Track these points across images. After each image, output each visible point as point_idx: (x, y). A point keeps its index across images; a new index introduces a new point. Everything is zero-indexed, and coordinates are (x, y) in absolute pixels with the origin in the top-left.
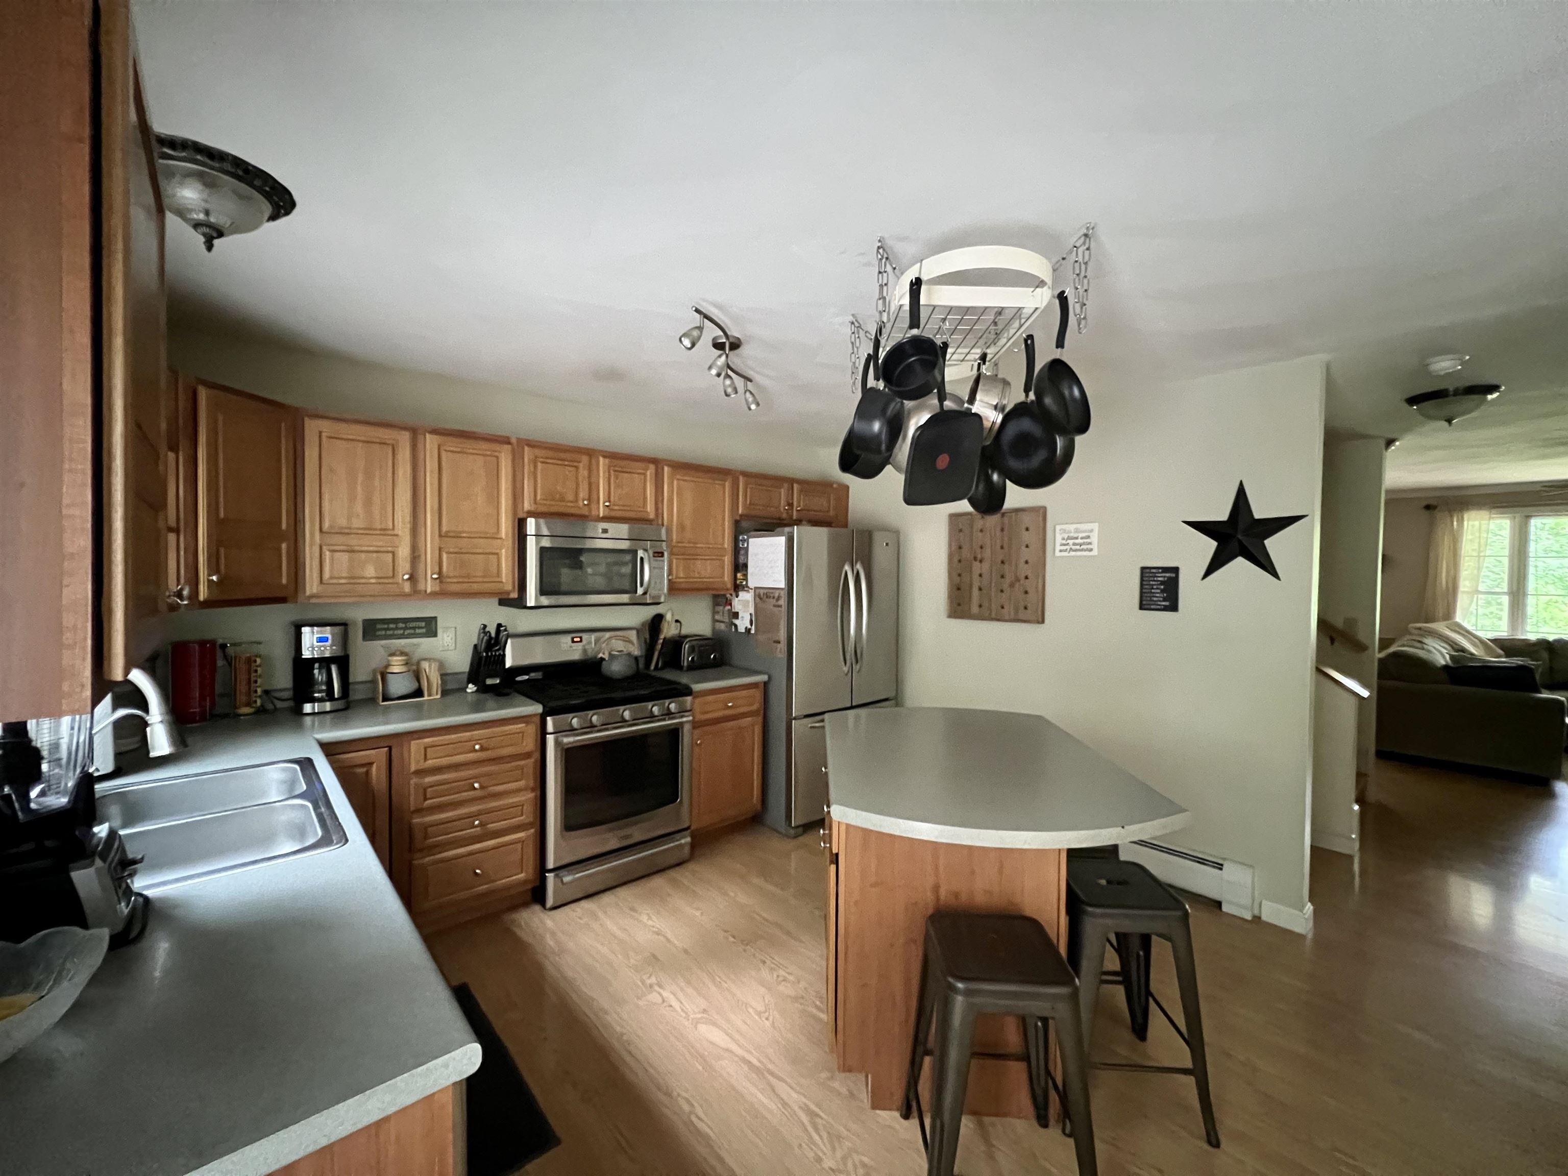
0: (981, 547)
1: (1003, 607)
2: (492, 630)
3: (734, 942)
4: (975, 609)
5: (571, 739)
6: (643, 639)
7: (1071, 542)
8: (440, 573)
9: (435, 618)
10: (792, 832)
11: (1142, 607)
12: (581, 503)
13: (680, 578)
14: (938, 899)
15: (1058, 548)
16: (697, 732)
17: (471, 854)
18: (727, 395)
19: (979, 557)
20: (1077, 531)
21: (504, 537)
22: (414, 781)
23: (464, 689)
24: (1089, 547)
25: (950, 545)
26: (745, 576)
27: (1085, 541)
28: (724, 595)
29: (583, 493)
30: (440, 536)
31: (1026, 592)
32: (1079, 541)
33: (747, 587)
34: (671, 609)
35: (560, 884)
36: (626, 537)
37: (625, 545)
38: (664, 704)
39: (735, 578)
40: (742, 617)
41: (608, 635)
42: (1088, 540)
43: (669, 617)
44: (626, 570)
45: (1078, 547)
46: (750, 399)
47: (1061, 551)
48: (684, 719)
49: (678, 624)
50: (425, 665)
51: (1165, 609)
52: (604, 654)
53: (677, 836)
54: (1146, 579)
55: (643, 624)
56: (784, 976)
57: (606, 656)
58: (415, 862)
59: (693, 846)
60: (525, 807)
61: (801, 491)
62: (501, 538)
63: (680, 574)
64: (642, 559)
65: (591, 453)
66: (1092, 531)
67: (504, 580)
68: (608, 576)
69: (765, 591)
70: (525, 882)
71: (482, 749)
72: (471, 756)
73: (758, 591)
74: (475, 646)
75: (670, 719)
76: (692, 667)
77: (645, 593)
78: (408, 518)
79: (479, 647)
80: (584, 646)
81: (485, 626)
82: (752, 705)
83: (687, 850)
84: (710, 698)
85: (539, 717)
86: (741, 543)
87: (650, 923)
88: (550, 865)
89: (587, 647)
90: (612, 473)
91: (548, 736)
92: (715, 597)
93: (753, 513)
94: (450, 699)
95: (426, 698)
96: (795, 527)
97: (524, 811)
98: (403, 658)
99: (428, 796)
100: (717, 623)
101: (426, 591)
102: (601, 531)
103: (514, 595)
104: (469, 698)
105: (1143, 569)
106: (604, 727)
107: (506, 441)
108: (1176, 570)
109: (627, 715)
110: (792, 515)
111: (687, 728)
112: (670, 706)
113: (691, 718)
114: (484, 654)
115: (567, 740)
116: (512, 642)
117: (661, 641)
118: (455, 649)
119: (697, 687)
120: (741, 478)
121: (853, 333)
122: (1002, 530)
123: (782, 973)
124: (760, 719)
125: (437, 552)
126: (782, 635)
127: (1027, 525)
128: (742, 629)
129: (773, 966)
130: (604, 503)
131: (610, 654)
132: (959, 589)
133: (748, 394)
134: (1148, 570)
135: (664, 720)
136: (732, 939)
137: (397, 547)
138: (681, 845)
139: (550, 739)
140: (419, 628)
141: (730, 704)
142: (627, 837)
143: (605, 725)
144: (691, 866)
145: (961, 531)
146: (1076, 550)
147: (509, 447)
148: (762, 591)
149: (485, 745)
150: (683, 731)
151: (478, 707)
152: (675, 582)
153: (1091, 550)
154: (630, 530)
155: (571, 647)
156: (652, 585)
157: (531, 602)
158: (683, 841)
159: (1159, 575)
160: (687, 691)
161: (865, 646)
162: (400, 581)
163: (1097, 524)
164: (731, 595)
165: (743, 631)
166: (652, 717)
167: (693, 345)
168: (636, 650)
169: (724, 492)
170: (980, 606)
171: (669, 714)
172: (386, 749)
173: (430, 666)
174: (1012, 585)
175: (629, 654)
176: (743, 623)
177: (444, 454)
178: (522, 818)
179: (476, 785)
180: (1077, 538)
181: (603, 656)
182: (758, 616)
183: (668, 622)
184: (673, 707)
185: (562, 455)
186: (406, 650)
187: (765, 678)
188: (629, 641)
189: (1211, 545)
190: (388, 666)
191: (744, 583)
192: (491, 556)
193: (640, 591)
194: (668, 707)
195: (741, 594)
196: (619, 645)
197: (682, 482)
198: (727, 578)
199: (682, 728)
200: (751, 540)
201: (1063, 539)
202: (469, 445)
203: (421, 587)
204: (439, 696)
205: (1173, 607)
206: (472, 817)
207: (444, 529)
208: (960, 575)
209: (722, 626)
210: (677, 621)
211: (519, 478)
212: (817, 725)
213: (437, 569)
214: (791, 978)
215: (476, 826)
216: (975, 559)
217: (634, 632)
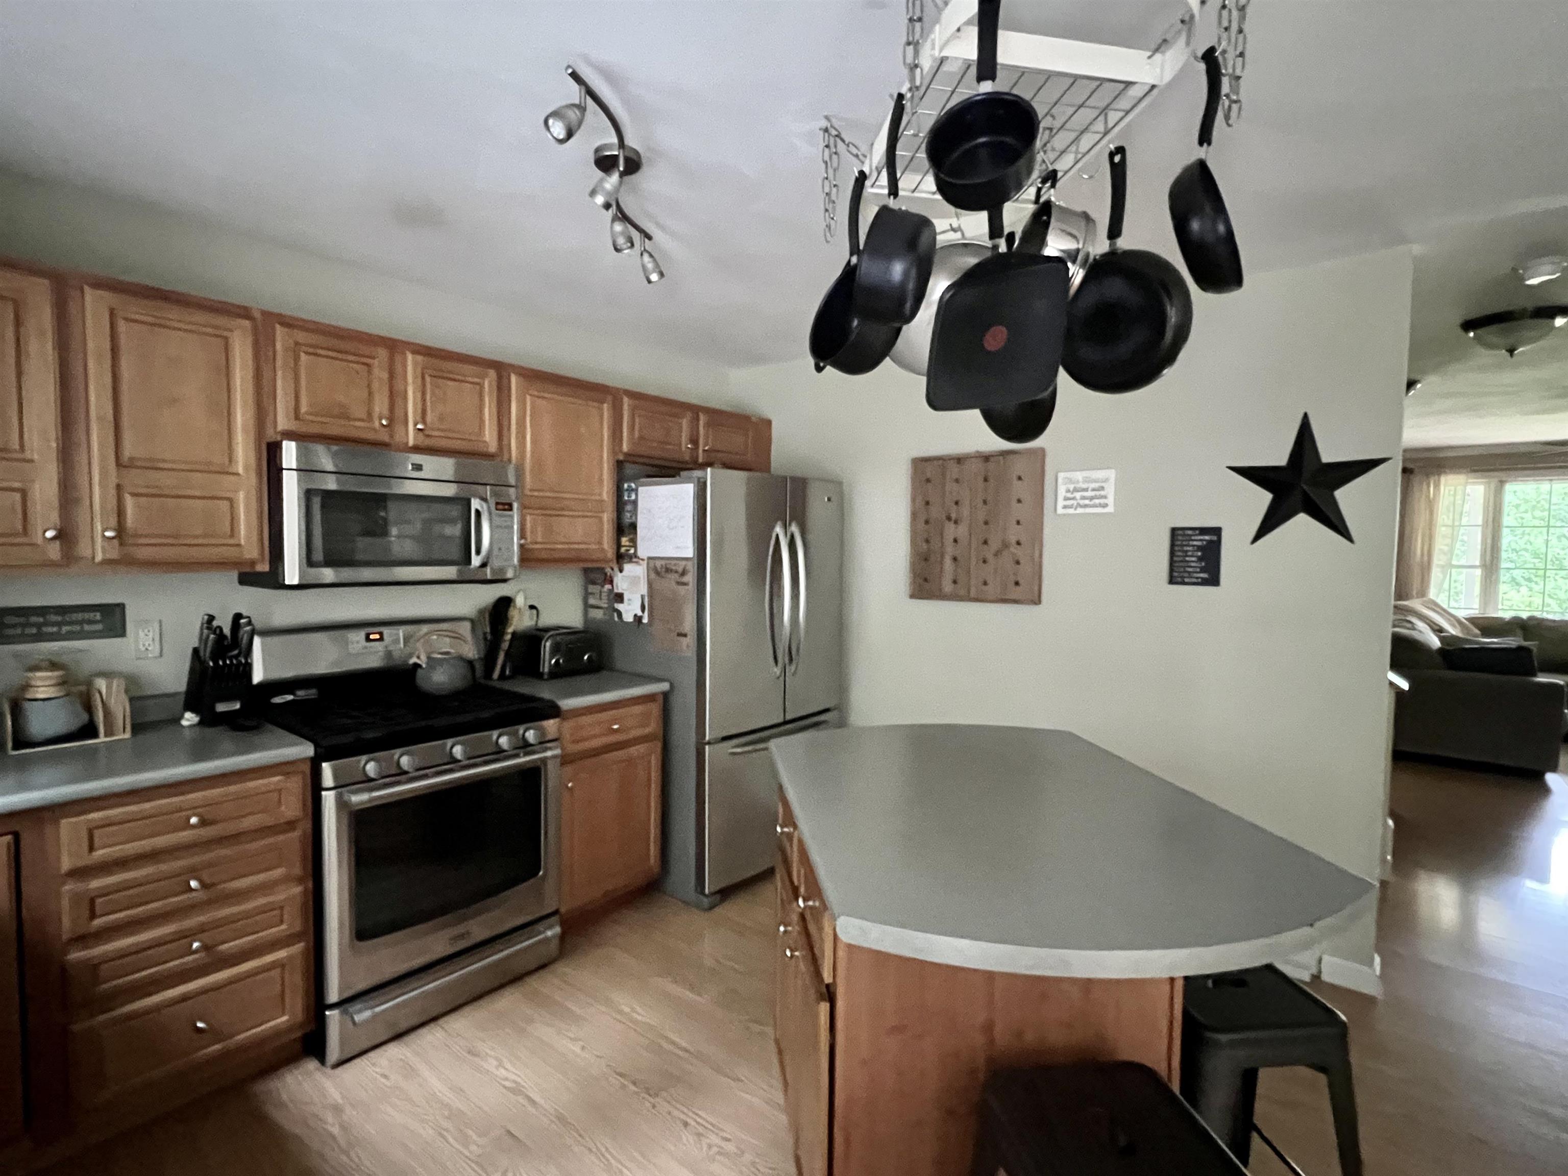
0: (957, 503)
1: (985, 583)
2: (225, 623)
3: (636, 1093)
4: (948, 587)
5: (364, 797)
6: (481, 637)
7: (1078, 495)
8: (121, 530)
9: (121, 607)
10: (706, 901)
11: (1172, 581)
12: (377, 424)
13: (536, 543)
14: (991, 1041)
15: (1061, 503)
16: (569, 769)
17: (184, 998)
18: (617, 250)
19: (953, 516)
20: (1087, 480)
21: (241, 470)
22: (69, 887)
23: (177, 720)
24: (1102, 501)
25: (913, 500)
26: (634, 542)
27: (1097, 493)
28: (603, 569)
29: (380, 405)
30: (119, 464)
31: (1018, 563)
32: (1089, 494)
33: (635, 555)
34: (524, 591)
35: (350, 1024)
36: (452, 479)
37: (449, 490)
38: (517, 731)
39: (619, 546)
40: (629, 600)
41: (425, 628)
42: (1102, 493)
43: (520, 601)
44: (455, 530)
45: (1087, 502)
46: (650, 266)
47: (1065, 507)
48: (549, 754)
49: (534, 612)
50: (101, 684)
51: (1204, 583)
52: (418, 657)
53: (540, 926)
54: (1179, 543)
55: (481, 612)
56: (720, 1147)
57: (423, 661)
58: (76, 1027)
59: (563, 937)
60: (285, 912)
61: (708, 425)
62: (238, 474)
63: (538, 538)
64: (478, 513)
65: (394, 346)
66: (1106, 480)
67: (243, 542)
68: (423, 539)
69: (663, 562)
70: (290, 1029)
71: (203, 823)
72: (185, 836)
73: (652, 563)
74: (196, 651)
75: (527, 754)
76: (557, 673)
77: (484, 565)
78: (53, 433)
79: (202, 654)
80: (386, 647)
81: (211, 618)
82: (648, 725)
83: (554, 945)
84: (586, 720)
85: (309, 764)
86: (626, 494)
87: (502, 1072)
88: (333, 996)
89: (391, 648)
90: (428, 379)
91: (324, 793)
92: (586, 571)
93: (643, 450)
94: (151, 738)
95: (102, 739)
96: (709, 469)
97: (286, 917)
98: (56, 673)
99: (98, 910)
100: (591, 610)
101: (93, 558)
102: (410, 467)
103: (264, 567)
104: (187, 733)
105: (1174, 531)
106: (422, 772)
107: (244, 313)
108: (1217, 531)
109: (458, 751)
110: (697, 457)
111: (551, 766)
112: (527, 734)
113: (557, 752)
114: (211, 664)
115: (359, 799)
116: (263, 644)
117: (508, 637)
118: (161, 655)
119: (568, 704)
120: (626, 400)
121: (827, 146)
122: (986, 480)
123: (714, 1139)
124: (659, 745)
125: (113, 491)
126: (689, 623)
127: (1019, 473)
128: (628, 618)
129: (701, 1129)
130: (415, 425)
131: (429, 658)
132: (926, 560)
133: (646, 258)
134: (1180, 532)
135: (517, 756)
136: (633, 1088)
137: (33, 481)
138: (547, 940)
139: (329, 799)
140: (90, 622)
141: (616, 727)
142: (462, 936)
143: (422, 771)
144: (561, 968)
145: (928, 481)
146: (1086, 506)
147: (247, 323)
148: (659, 564)
149: (208, 817)
150: (546, 771)
151: (199, 753)
152: (533, 549)
153: (1106, 506)
154: (458, 468)
155: (366, 648)
156: (495, 552)
157: (292, 576)
158: (549, 933)
159: (1196, 538)
160: (553, 711)
161: (802, 640)
162: (40, 541)
163: (1113, 470)
164: (612, 569)
165: (631, 619)
166: (499, 753)
167: (570, 134)
168: (470, 650)
169: (602, 416)
170: (955, 582)
171: (525, 747)
172: (9, 838)
173: (109, 687)
174: (997, 554)
175: (461, 658)
176: (630, 610)
177: (122, 326)
178: (283, 927)
179: (193, 884)
180: (1086, 490)
181: (419, 662)
182: (652, 600)
183: (520, 609)
184: (531, 735)
185: (342, 345)
186: (64, 659)
187: (665, 686)
188: (458, 637)
189: (1264, 498)
190: (27, 686)
191: (632, 551)
192: (220, 502)
193: (476, 561)
194: (524, 735)
195: (627, 567)
196: (445, 645)
197: (539, 401)
198: (608, 545)
199: (545, 765)
200: (640, 489)
201: (1068, 491)
202: (173, 314)
203: (83, 549)
204: (127, 735)
205: (1213, 580)
206: (186, 937)
207: (128, 451)
208: (927, 541)
209: (598, 614)
210: (532, 607)
211: (267, 374)
212: (739, 750)
213: (113, 521)
214: (730, 1147)
215: (196, 951)
216: (949, 518)
217: (467, 625)
